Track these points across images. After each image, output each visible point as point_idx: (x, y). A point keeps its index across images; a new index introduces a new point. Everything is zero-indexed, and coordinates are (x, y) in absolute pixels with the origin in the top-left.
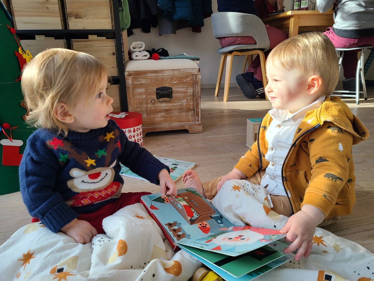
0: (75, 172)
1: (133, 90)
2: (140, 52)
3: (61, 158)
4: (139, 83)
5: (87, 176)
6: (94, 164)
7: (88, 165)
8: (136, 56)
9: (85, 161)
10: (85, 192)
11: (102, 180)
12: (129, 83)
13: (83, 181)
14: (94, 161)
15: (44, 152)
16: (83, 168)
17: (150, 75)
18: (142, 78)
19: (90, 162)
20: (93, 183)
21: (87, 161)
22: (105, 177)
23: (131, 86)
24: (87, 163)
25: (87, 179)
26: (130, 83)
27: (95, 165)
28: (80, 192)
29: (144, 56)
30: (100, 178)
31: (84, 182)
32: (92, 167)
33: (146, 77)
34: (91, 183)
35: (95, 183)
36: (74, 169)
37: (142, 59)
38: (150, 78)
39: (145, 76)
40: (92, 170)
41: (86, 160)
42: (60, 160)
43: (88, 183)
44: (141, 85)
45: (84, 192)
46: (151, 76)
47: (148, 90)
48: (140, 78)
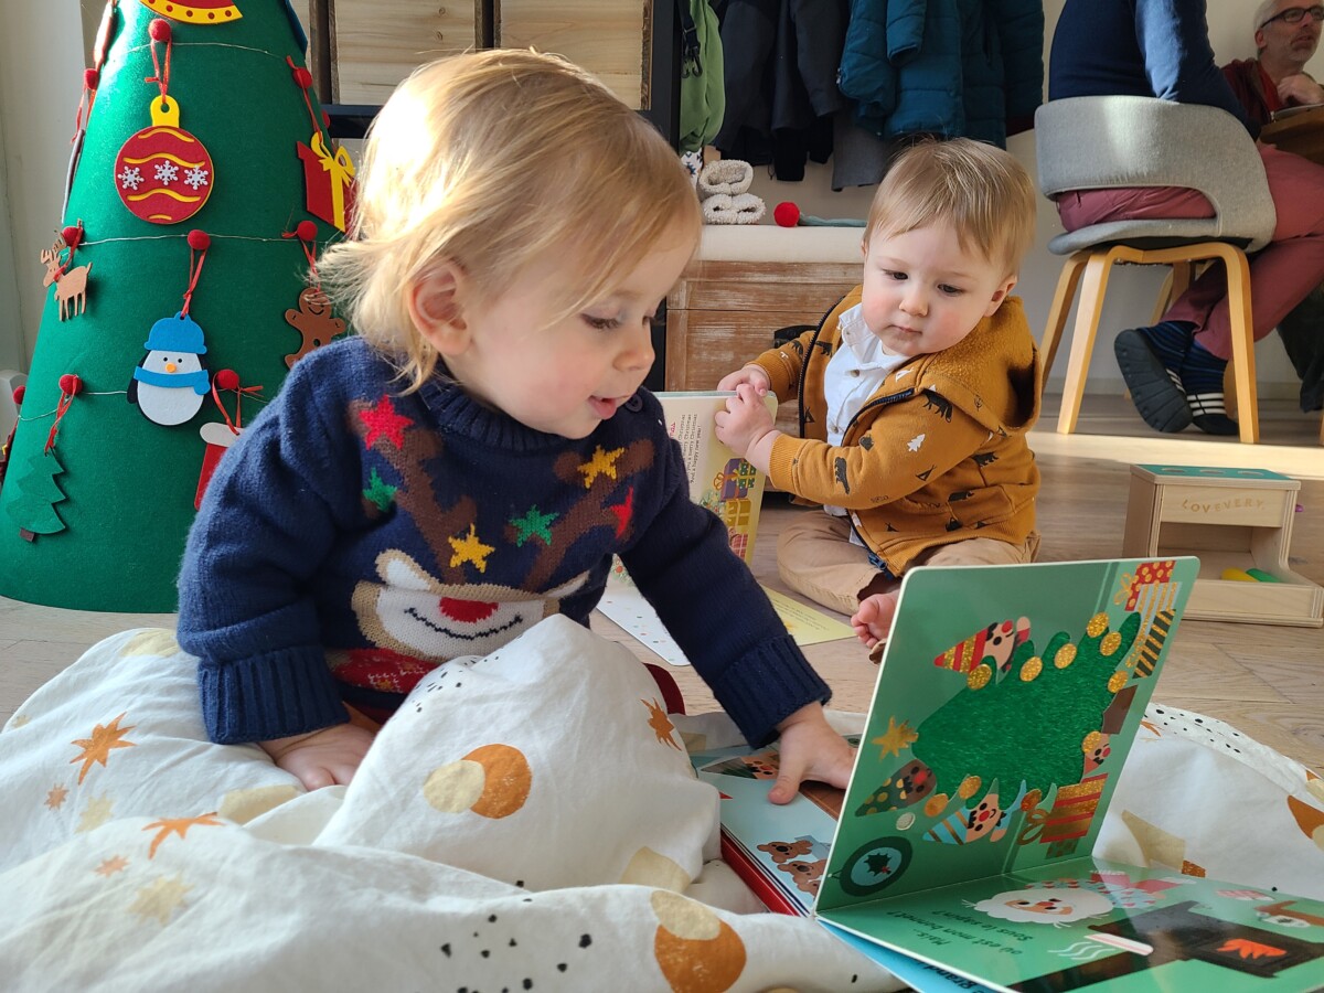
0: (397, 567)
1: (690, 330)
2: (733, 195)
3: (371, 488)
4: (713, 305)
5: (437, 600)
6: (482, 566)
7: (455, 562)
8: (716, 209)
9: (450, 540)
10: (398, 651)
11: (487, 635)
12: (678, 304)
13: (411, 610)
14: (487, 550)
15: (328, 437)
16: (432, 562)
17: (758, 278)
18: (726, 289)
19: (469, 550)
20: (444, 634)
21: (456, 544)
22: (505, 628)
23: (684, 316)
24: (453, 552)
25: (431, 608)
26: (683, 305)
27: (483, 571)
28: (381, 644)
29: (745, 211)
30: (482, 625)
31: (415, 615)
32: (469, 573)
33: (742, 286)
34: (437, 630)
35: (452, 635)
36: (398, 552)
37: (734, 220)
38: (757, 290)
39: (739, 282)
40: (463, 584)
41: (456, 538)
42: (367, 493)
43: (428, 624)
44: (722, 315)
45: (392, 652)
46: (761, 283)
47: (745, 333)
48: (721, 289)
